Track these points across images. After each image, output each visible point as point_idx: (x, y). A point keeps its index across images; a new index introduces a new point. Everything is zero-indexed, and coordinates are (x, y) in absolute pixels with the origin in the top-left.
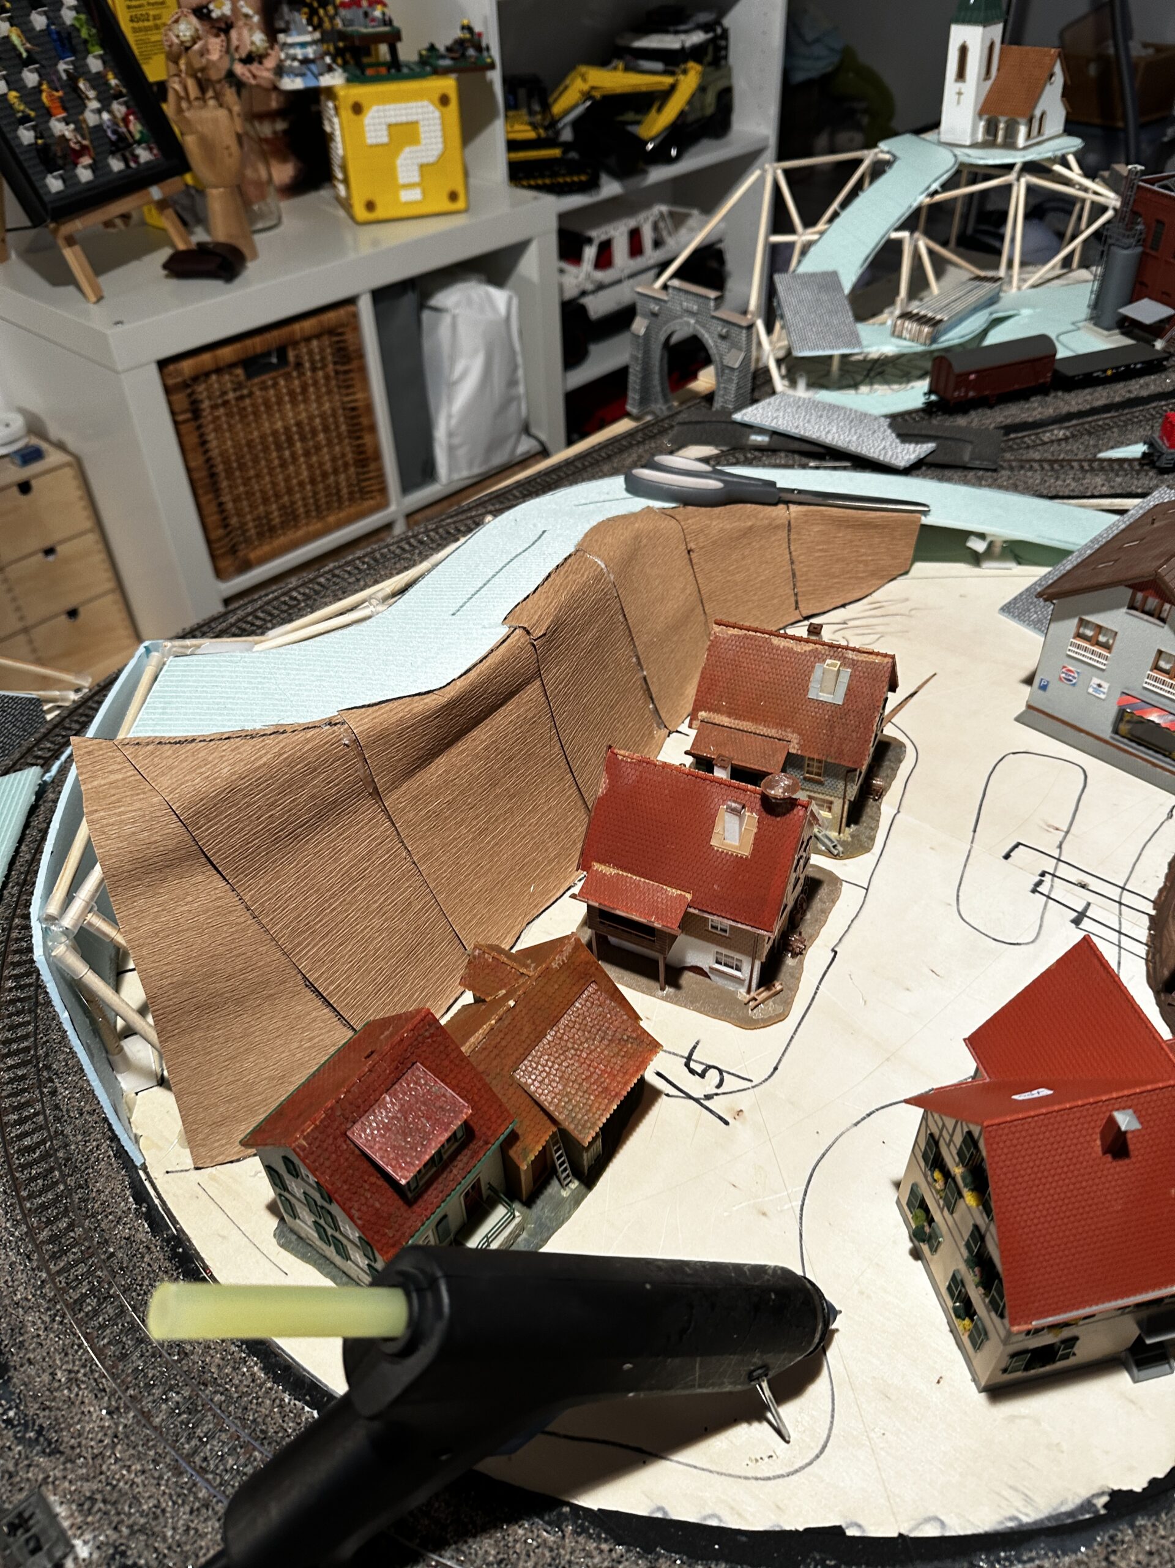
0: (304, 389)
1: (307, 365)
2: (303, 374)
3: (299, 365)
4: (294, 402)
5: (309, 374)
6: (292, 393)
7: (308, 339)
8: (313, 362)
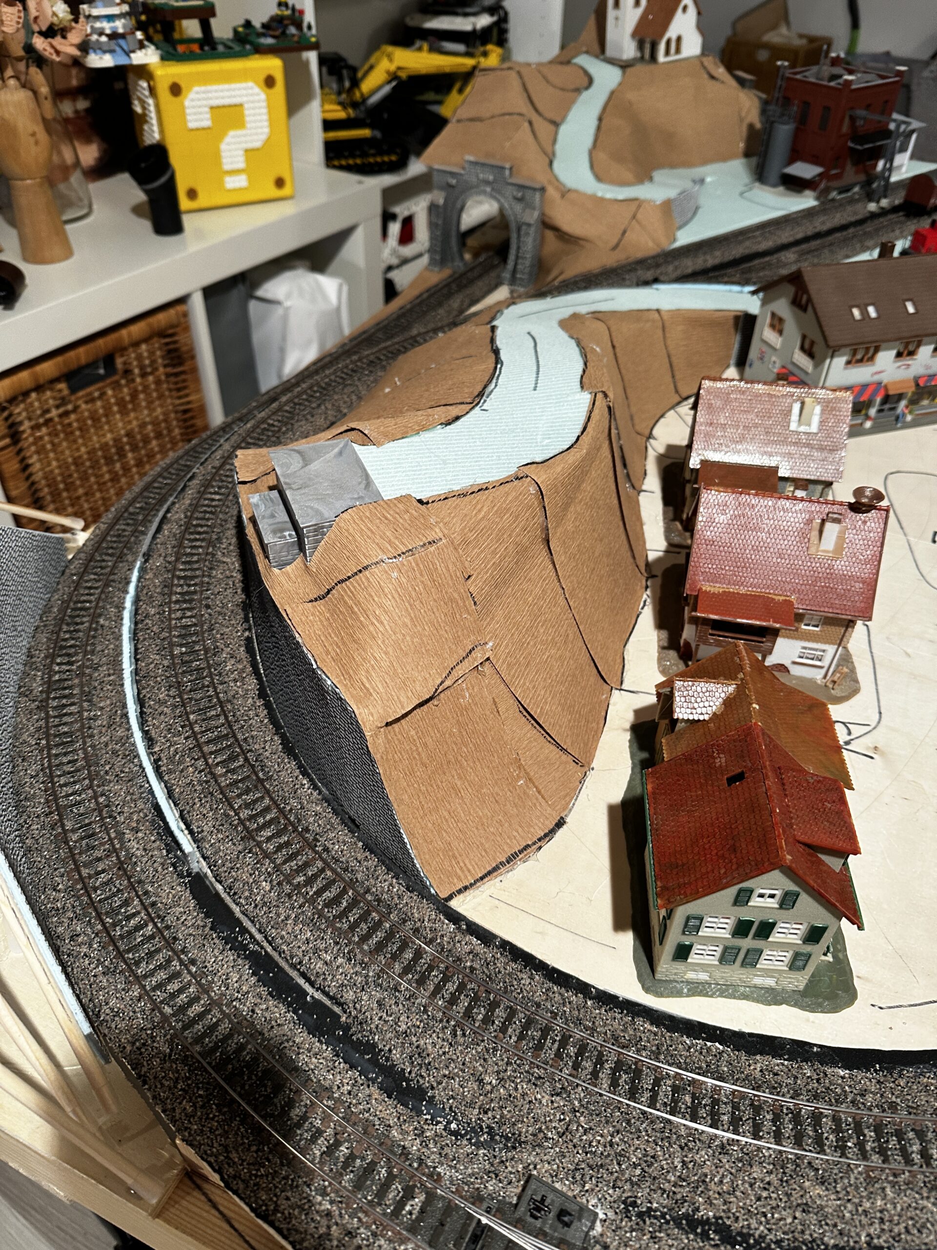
0: (134, 395)
1: (137, 371)
2: (133, 381)
3: (127, 372)
4: (124, 411)
5: (138, 380)
6: (121, 403)
7: (136, 344)
8: (142, 367)
